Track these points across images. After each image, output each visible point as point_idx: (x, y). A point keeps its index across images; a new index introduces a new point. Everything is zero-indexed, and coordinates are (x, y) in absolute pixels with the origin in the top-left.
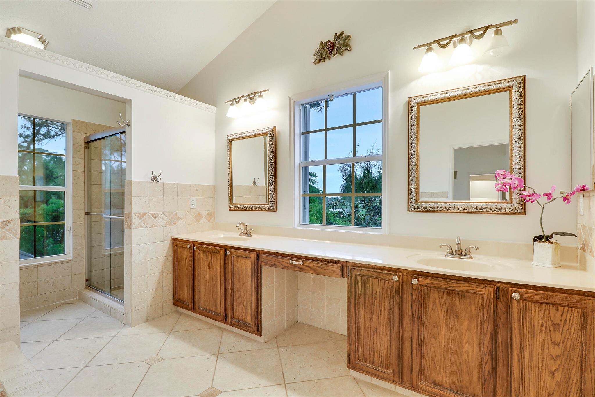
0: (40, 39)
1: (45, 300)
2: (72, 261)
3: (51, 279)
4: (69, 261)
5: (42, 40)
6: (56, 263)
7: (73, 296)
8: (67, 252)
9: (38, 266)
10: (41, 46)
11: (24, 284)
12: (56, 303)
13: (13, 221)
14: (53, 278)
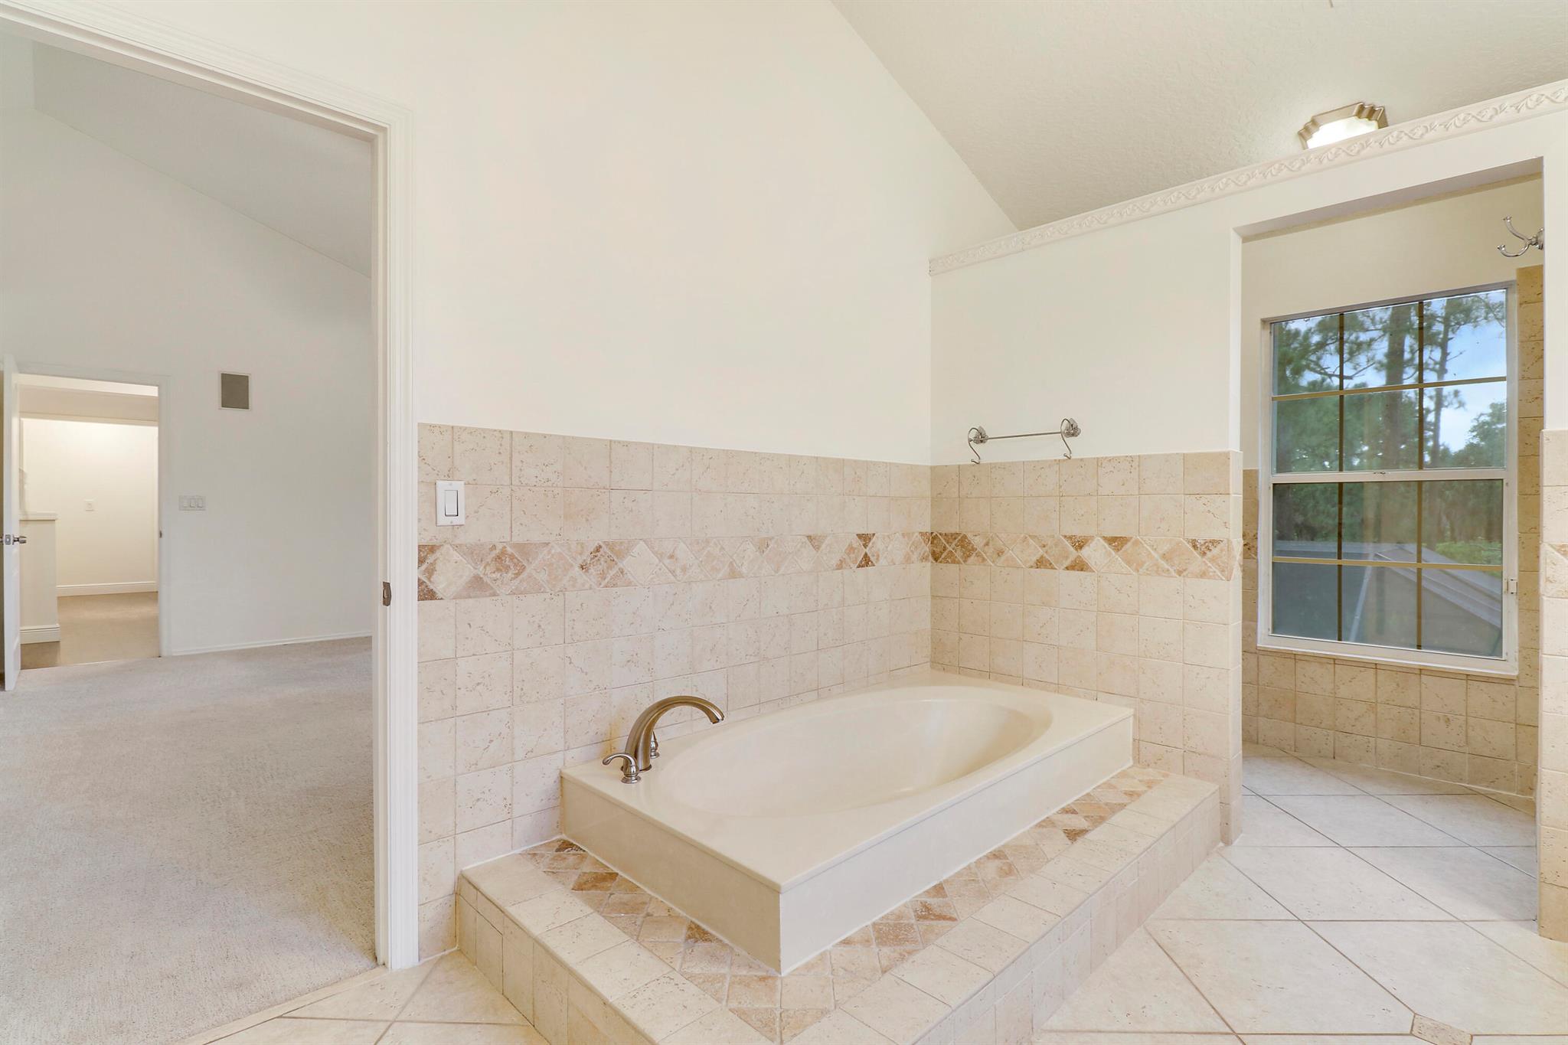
0: (1359, 114)
1: (1439, 764)
2: (1516, 683)
3: (1456, 716)
4: (1508, 681)
5: (1366, 113)
6: (1468, 677)
7: (1519, 788)
8: (1507, 654)
9: (1421, 671)
10: (1367, 127)
11: (1388, 706)
12: (1467, 785)
13: (1219, 542)
14: (1461, 715)
